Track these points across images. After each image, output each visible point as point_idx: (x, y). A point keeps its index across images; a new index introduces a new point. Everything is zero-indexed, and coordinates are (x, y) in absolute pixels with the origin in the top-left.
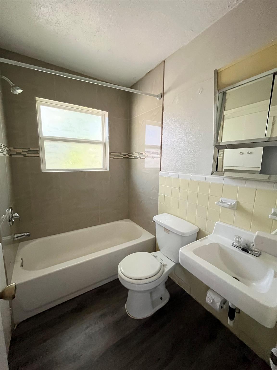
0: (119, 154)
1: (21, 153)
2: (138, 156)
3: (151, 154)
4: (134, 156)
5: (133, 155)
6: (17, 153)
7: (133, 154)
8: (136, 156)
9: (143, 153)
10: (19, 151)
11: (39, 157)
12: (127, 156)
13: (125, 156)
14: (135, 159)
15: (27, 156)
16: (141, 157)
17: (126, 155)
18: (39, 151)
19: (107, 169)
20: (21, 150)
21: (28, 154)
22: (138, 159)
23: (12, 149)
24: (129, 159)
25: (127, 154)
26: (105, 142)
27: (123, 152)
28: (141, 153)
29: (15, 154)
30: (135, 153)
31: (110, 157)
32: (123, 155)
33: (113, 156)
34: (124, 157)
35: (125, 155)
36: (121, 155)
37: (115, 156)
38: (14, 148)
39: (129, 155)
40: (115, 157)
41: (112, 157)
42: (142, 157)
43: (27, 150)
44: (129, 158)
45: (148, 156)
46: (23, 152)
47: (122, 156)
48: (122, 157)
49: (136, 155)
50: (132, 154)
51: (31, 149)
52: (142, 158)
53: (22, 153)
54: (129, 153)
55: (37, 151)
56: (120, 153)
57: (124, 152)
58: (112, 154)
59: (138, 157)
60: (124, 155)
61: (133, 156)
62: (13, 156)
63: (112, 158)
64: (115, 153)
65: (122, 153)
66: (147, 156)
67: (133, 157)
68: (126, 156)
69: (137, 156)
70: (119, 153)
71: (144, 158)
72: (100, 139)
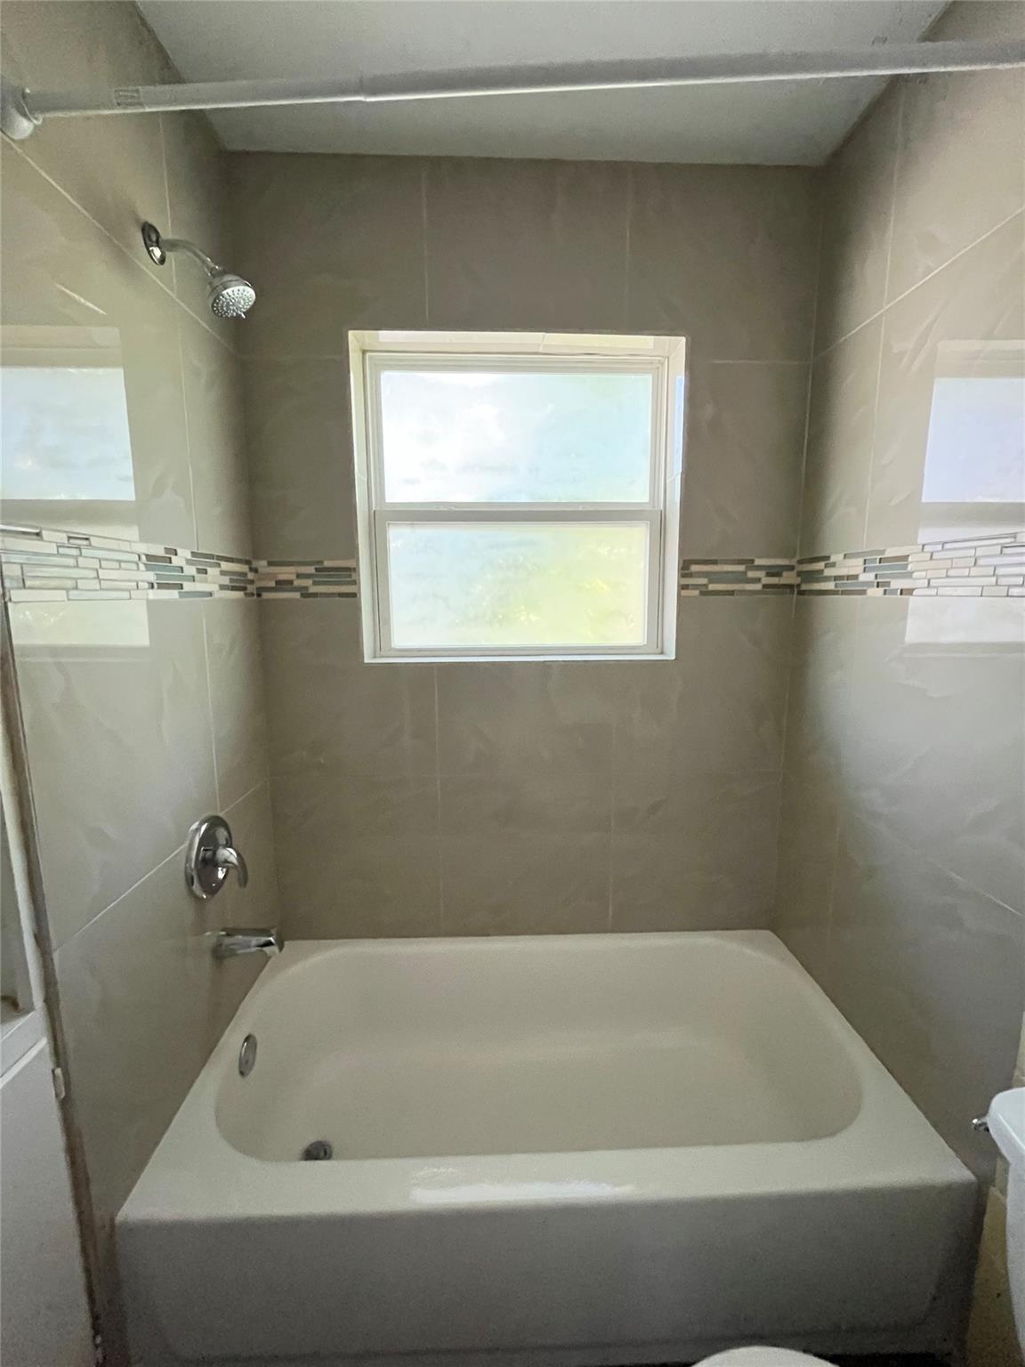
0: (741, 568)
1: (291, 582)
2: (870, 577)
3: (980, 562)
4: (836, 578)
5: (828, 572)
6: (278, 582)
7: (833, 565)
8: (849, 577)
9: (905, 558)
10: (286, 573)
11: (354, 595)
12: (788, 578)
13: (774, 580)
14: (844, 593)
15: (315, 595)
16: (888, 584)
17: (785, 574)
18: (355, 570)
19: (666, 650)
20: (292, 569)
21: (315, 583)
22: (863, 592)
23: (262, 564)
24: (801, 593)
25: (791, 568)
26: (662, 508)
27: (760, 557)
28: (889, 553)
29: (273, 588)
30: (845, 556)
31: (682, 587)
32: (760, 574)
33: (704, 581)
34: (765, 586)
35: (773, 572)
36: (751, 574)
37: (713, 578)
38: (270, 564)
39: (799, 574)
40: (712, 587)
41: (696, 587)
42: (896, 584)
43: (311, 570)
44: (804, 587)
45: (952, 573)
46: (299, 576)
47: (758, 580)
48: (758, 587)
49: (854, 566)
50: (821, 565)
51: (327, 564)
52: (894, 592)
53: (297, 583)
54: (800, 562)
55: (348, 569)
56: (749, 563)
57: (768, 556)
58: (694, 568)
59: (869, 584)
60: (769, 575)
61: (827, 579)
62: (266, 595)
63: (696, 593)
64: (714, 562)
65: (758, 562)
66: (943, 573)
67: (830, 586)
68: (778, 575)
69: (856, 577)
70: (740, 562)
71: (910, 592)
72: (637, 493)
